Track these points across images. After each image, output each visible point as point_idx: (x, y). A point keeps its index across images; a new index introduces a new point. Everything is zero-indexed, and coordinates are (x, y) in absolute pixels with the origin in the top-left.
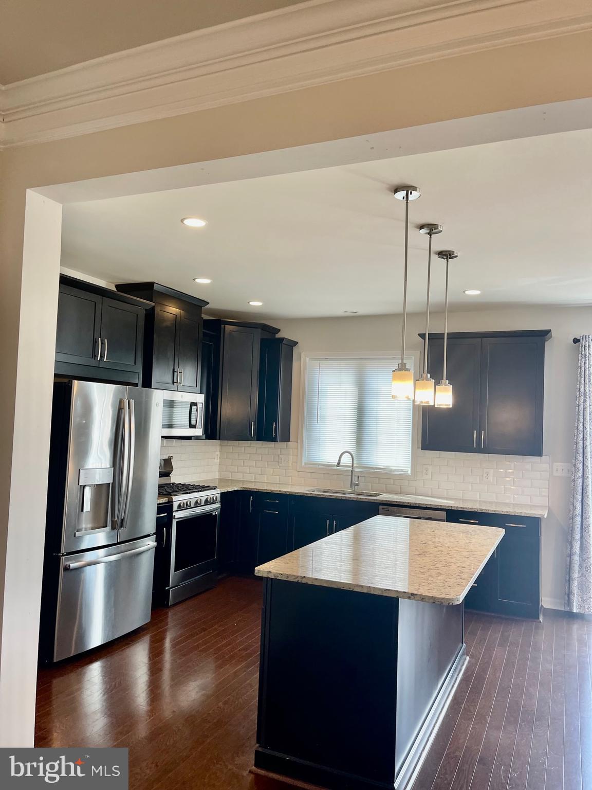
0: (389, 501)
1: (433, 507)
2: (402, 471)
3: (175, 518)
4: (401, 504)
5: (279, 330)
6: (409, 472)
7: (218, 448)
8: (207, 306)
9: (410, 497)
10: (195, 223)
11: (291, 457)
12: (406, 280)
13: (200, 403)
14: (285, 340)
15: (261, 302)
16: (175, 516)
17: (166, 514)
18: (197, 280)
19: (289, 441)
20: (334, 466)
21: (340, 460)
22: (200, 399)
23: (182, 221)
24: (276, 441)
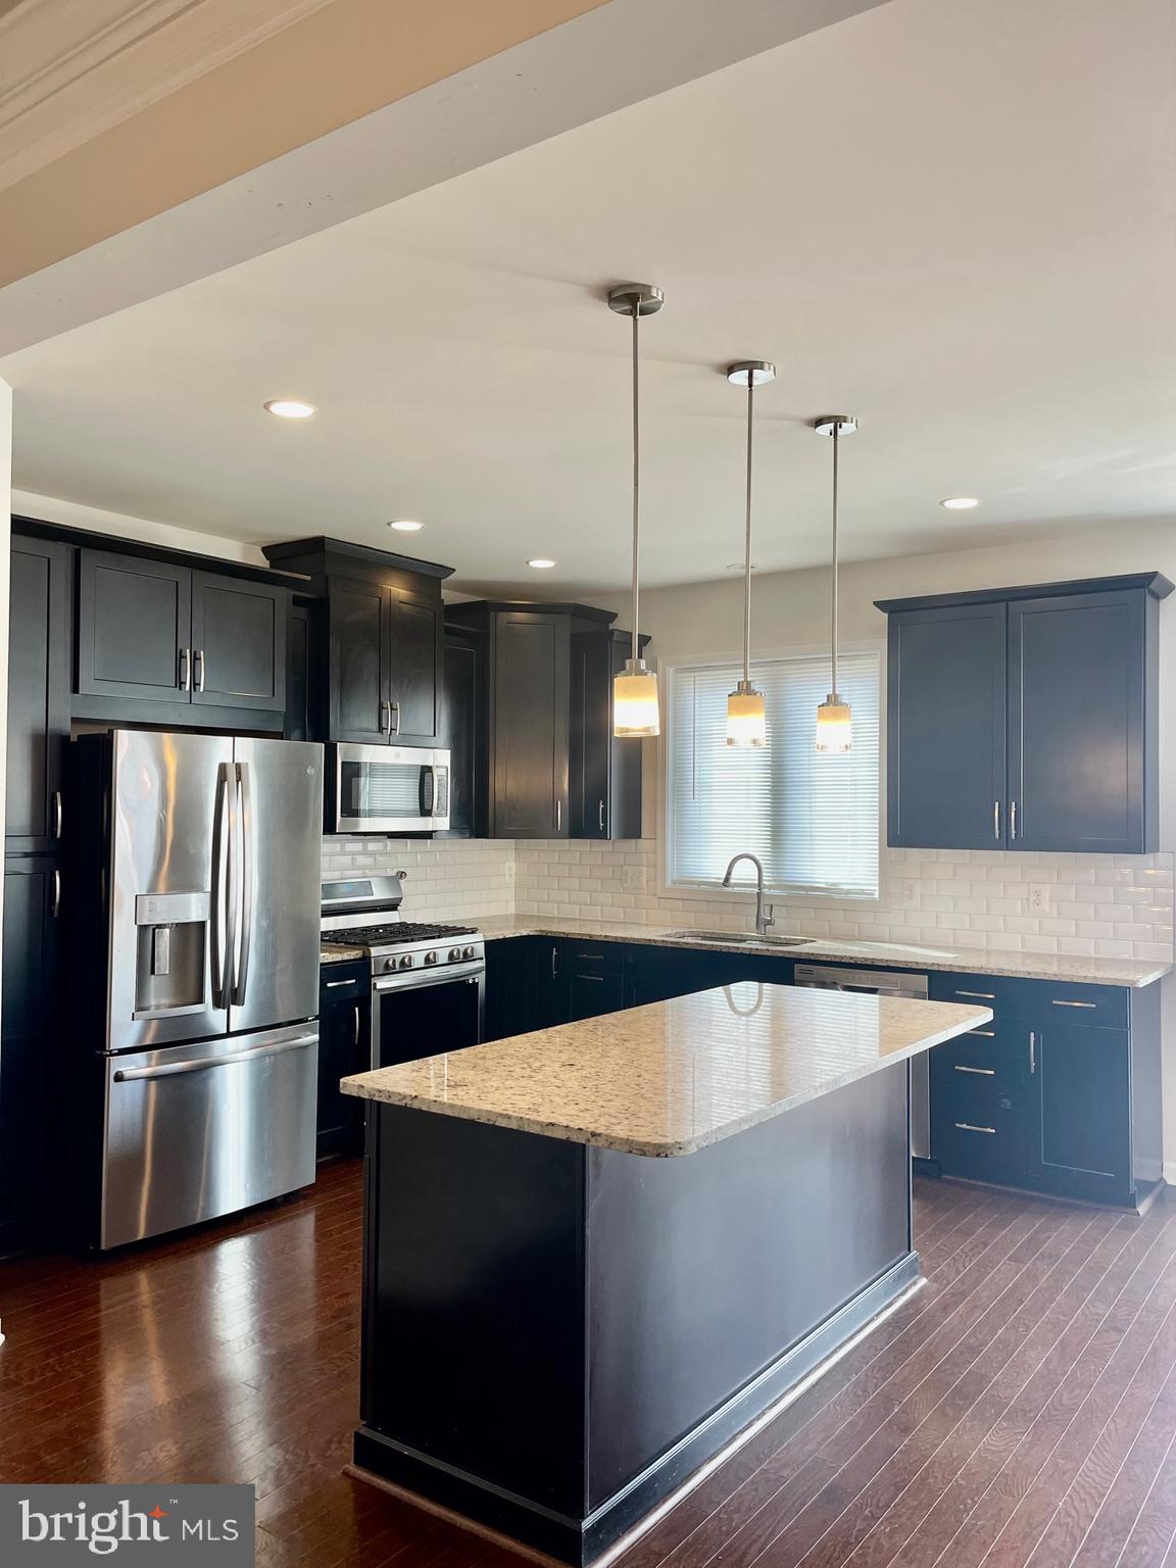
0: (812, 954)
1: (901, 966)
2: (862, 892)
3: (375, 988)
4: (838, 960)
5: (614, 616)
6: (877, 896)
7: (512, 854)
8: (452, 577)
9: (869, 947)
10: (292, 410)
11: (644, 869)
12: (636, 485)
13: (442, 767)
14: (616, 633)
15: (552, 560)
16: (375, 984)
17: (354, 981)
18: (393, 525)
19: (640, 837)
20: (715, 885)
21: (729, 874)
22: (441, 759)
23: (267, 406)
24: (606, 838)
